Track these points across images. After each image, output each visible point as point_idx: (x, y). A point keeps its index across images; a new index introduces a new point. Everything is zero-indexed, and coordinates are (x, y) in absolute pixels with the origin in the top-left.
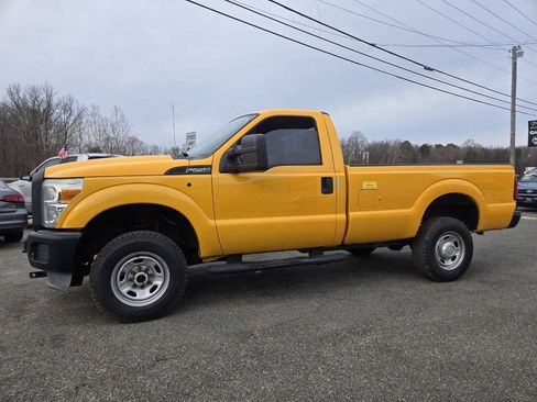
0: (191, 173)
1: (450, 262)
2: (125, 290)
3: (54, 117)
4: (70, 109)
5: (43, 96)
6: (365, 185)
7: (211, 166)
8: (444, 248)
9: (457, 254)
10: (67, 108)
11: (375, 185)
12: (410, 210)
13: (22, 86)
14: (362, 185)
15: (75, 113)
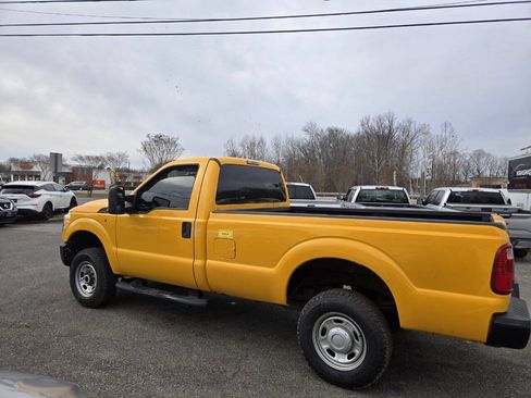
1: (345, 359)
2: (82, 284)
4: (409, 131)
5: (386, 123)
6: (221, 234)
9: (357, 352)
11: (230, 234)
12: (270, 270)
14: (218, 233)
15: (412, 133)
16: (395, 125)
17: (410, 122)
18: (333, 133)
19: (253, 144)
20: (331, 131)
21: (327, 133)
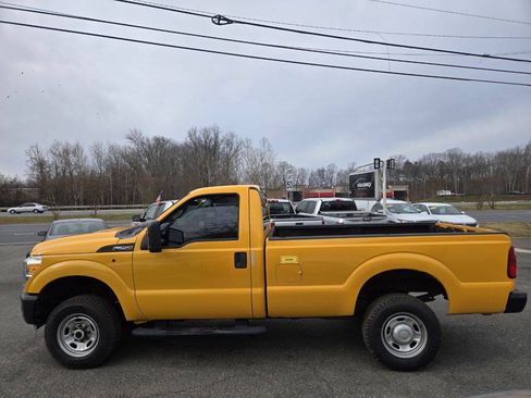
0: (117, 250)
1: (408, 348)
2: (68, 343)
3: (221, 150)
4: (232, 144)
5: (212, 135)
6: (284, 260)
7: (134, 244)
8: (396, 331)
9: (418, 340)
10: (229, 143)
11: (295, 260)
12: (341, 287)
13: (198, 128)
14: (279, 260)
15: (235, 146)
16: (220, 138)
17: (232, 136)
18: (160, 142)
19: (66, 152)
20: (157, 140)
21: (152, 142)
